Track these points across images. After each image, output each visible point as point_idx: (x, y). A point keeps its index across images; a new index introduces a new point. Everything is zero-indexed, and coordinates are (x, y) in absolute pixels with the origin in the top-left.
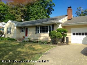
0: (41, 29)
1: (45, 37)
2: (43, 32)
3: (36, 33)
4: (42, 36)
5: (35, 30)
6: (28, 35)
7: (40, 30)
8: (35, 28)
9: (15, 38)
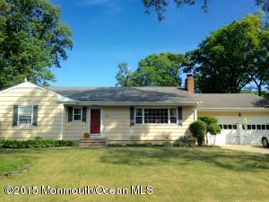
0: (146, 115)
1: (160, 134)
2: (154, 122)
3: (132, 124)
4: (151, 131)
5: (129, 116)
6: (101, 130)
7: (143, 116)
8: (129, 113)
9: (61, 139)
